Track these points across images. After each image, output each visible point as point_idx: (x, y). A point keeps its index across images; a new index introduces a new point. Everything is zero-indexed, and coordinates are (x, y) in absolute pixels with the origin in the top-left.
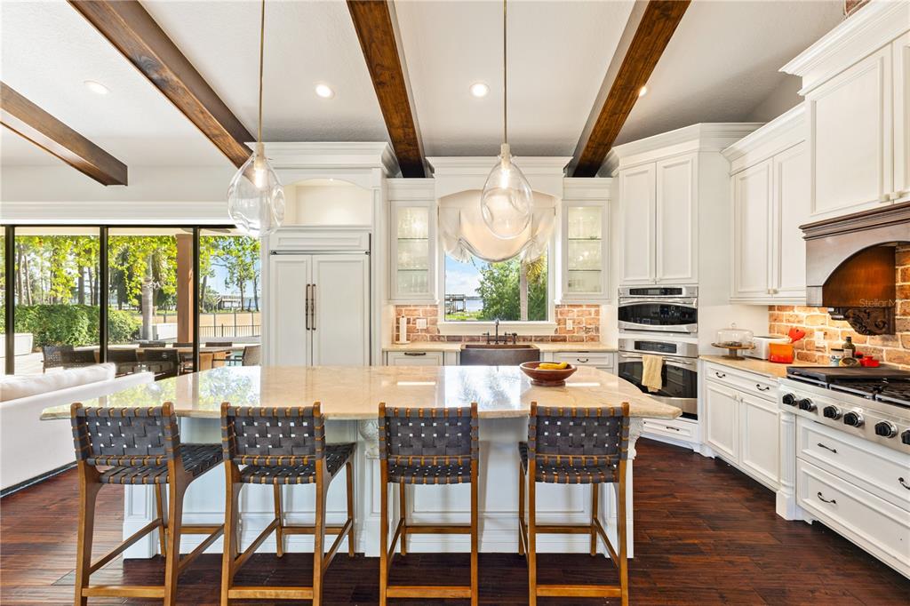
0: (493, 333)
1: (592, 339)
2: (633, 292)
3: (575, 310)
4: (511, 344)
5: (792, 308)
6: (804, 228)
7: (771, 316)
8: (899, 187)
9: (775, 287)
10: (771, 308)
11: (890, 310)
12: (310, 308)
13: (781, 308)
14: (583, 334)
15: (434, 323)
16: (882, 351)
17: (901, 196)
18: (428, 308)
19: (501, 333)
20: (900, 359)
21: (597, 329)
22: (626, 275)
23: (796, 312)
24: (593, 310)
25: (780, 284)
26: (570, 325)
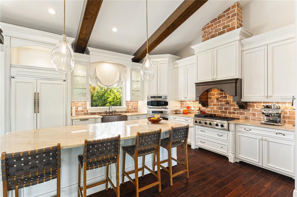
0: (108, 111)
1: (136, 111)
2: (151, 97)
3: (132, 102)
4: (114, 114)
5: (186, 101)
6: (196, 84)
7: (181, 103)
8: (215, 77)
9: (186, 96)
10: (181, 101)
11: (207, 101)
12: (36, 104)
13: (184, 101)
14: (134, 110)
15: (86, 108)
16: (205, 110)
17: (216, 79)
18: (83, 102)
19: (111, 111)
20: (209, 112)
21: (137, 108)
22: (149, 92)
23: (187, 102)
24: (136, 102)
25: (187, 96)
26: (130, 107)
